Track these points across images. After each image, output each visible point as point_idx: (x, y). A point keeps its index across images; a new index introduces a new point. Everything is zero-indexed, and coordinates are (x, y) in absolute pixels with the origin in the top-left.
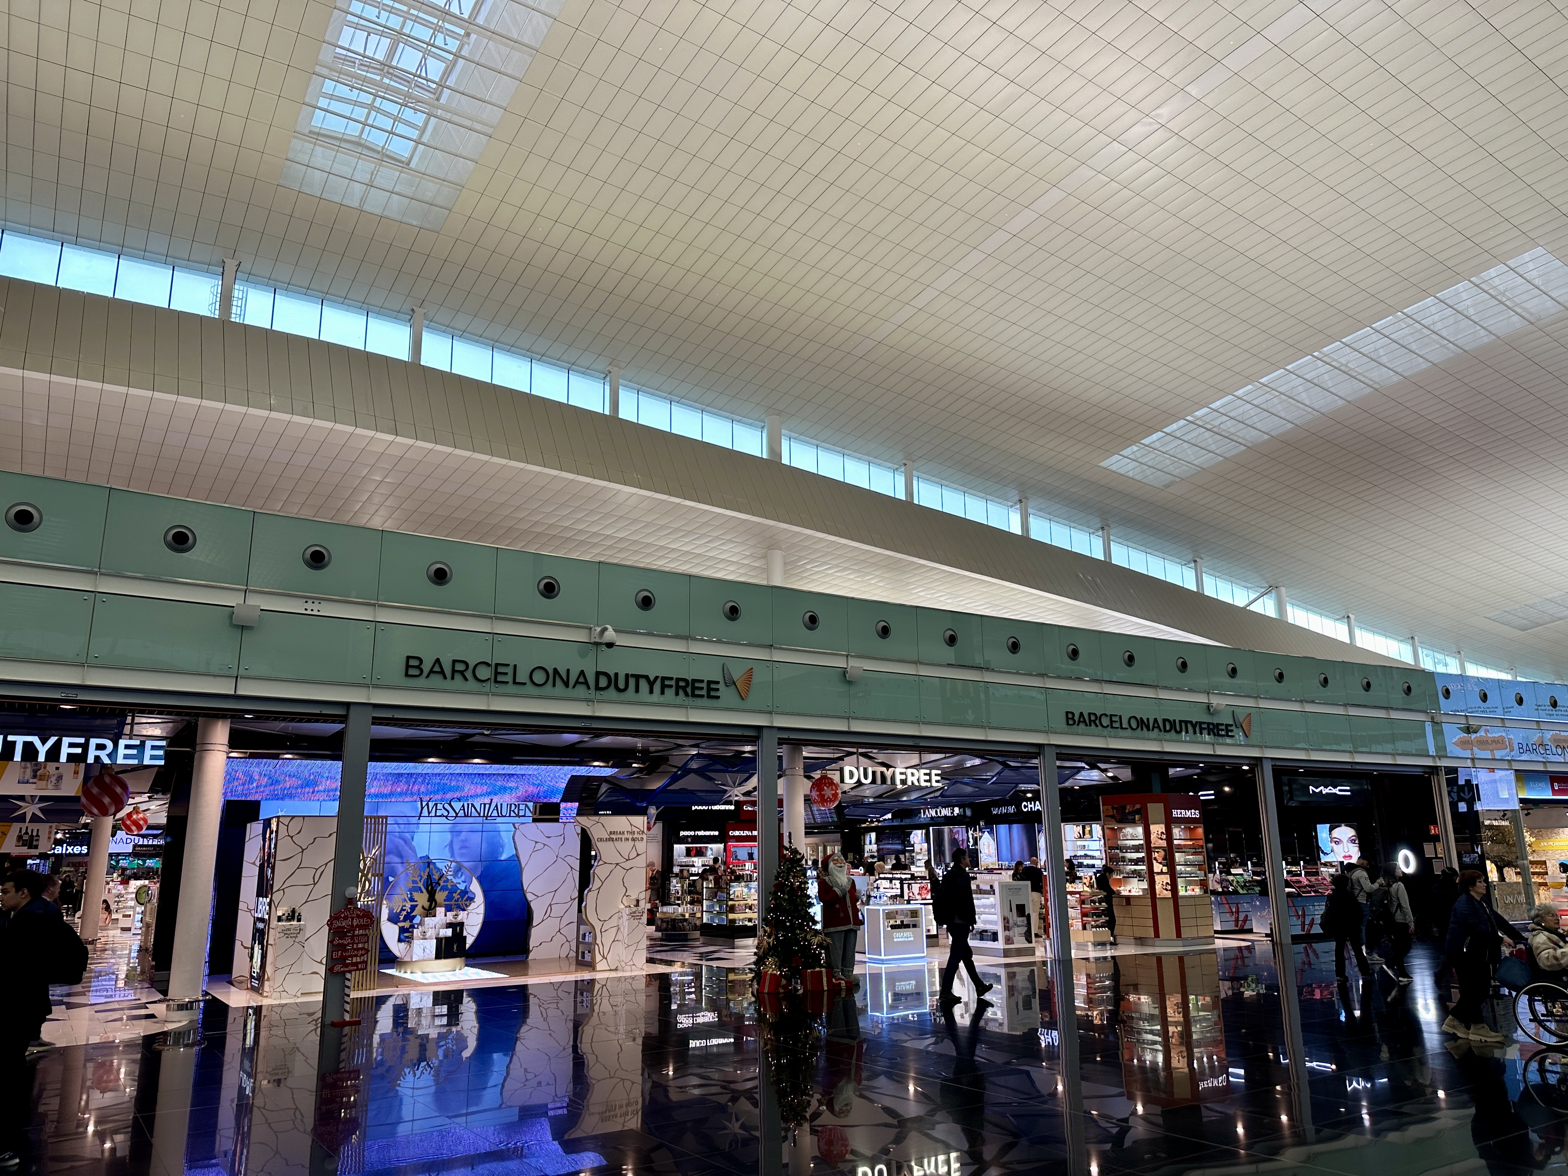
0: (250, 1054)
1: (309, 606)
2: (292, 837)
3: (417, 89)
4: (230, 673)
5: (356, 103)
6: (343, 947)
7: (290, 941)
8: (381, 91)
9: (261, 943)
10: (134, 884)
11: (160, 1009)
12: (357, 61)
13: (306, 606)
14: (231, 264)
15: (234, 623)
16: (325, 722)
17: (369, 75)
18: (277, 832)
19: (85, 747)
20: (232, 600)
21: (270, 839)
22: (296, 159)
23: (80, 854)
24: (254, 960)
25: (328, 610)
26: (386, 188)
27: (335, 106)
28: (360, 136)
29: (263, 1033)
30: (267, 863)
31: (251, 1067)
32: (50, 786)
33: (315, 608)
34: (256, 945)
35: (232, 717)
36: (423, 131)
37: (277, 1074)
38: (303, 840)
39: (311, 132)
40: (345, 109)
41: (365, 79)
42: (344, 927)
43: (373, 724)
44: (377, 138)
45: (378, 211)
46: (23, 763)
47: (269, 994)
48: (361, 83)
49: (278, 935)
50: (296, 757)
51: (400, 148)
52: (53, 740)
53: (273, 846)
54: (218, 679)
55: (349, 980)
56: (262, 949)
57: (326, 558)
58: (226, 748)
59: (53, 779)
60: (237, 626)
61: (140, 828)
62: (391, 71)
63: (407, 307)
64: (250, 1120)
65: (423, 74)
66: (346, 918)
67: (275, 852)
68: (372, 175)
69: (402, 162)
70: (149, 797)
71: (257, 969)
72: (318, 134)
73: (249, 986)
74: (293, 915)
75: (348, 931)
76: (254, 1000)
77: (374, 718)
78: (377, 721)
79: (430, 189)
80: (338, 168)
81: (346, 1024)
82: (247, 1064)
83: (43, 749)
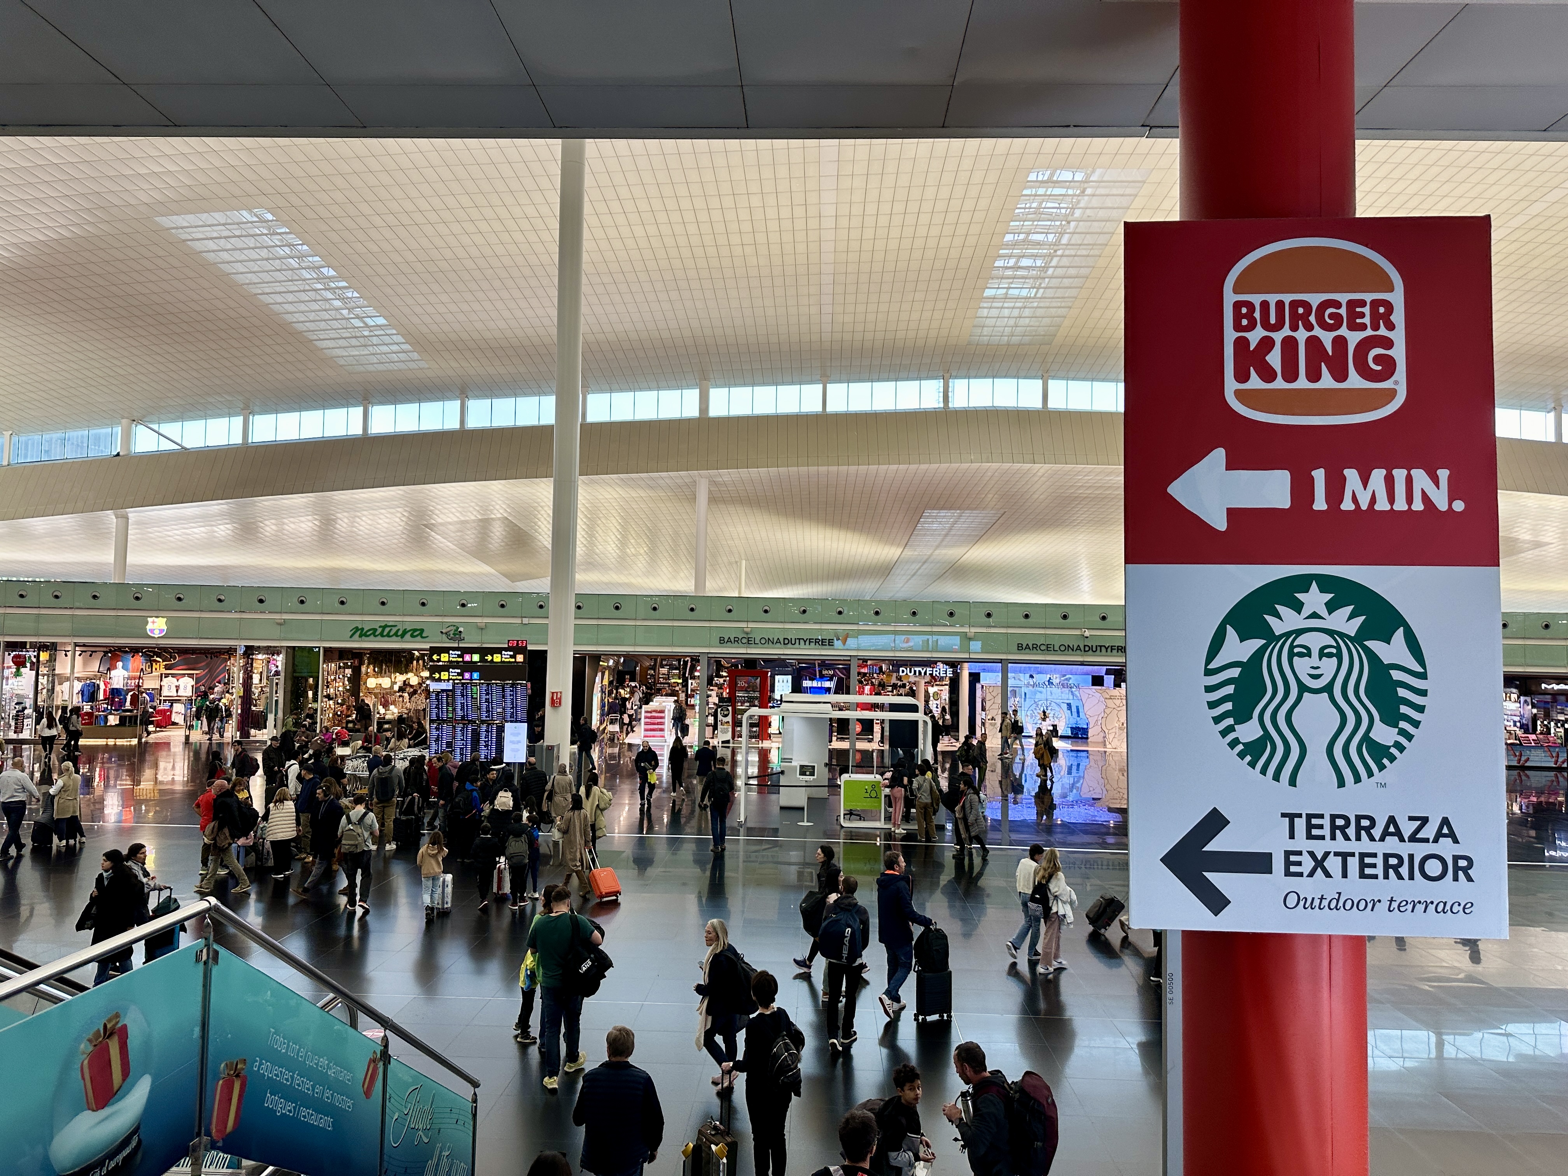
19: (932, 671)
30: (983, 700)
52: (925, 670)
67: (986, 696)
83: (923, 672)
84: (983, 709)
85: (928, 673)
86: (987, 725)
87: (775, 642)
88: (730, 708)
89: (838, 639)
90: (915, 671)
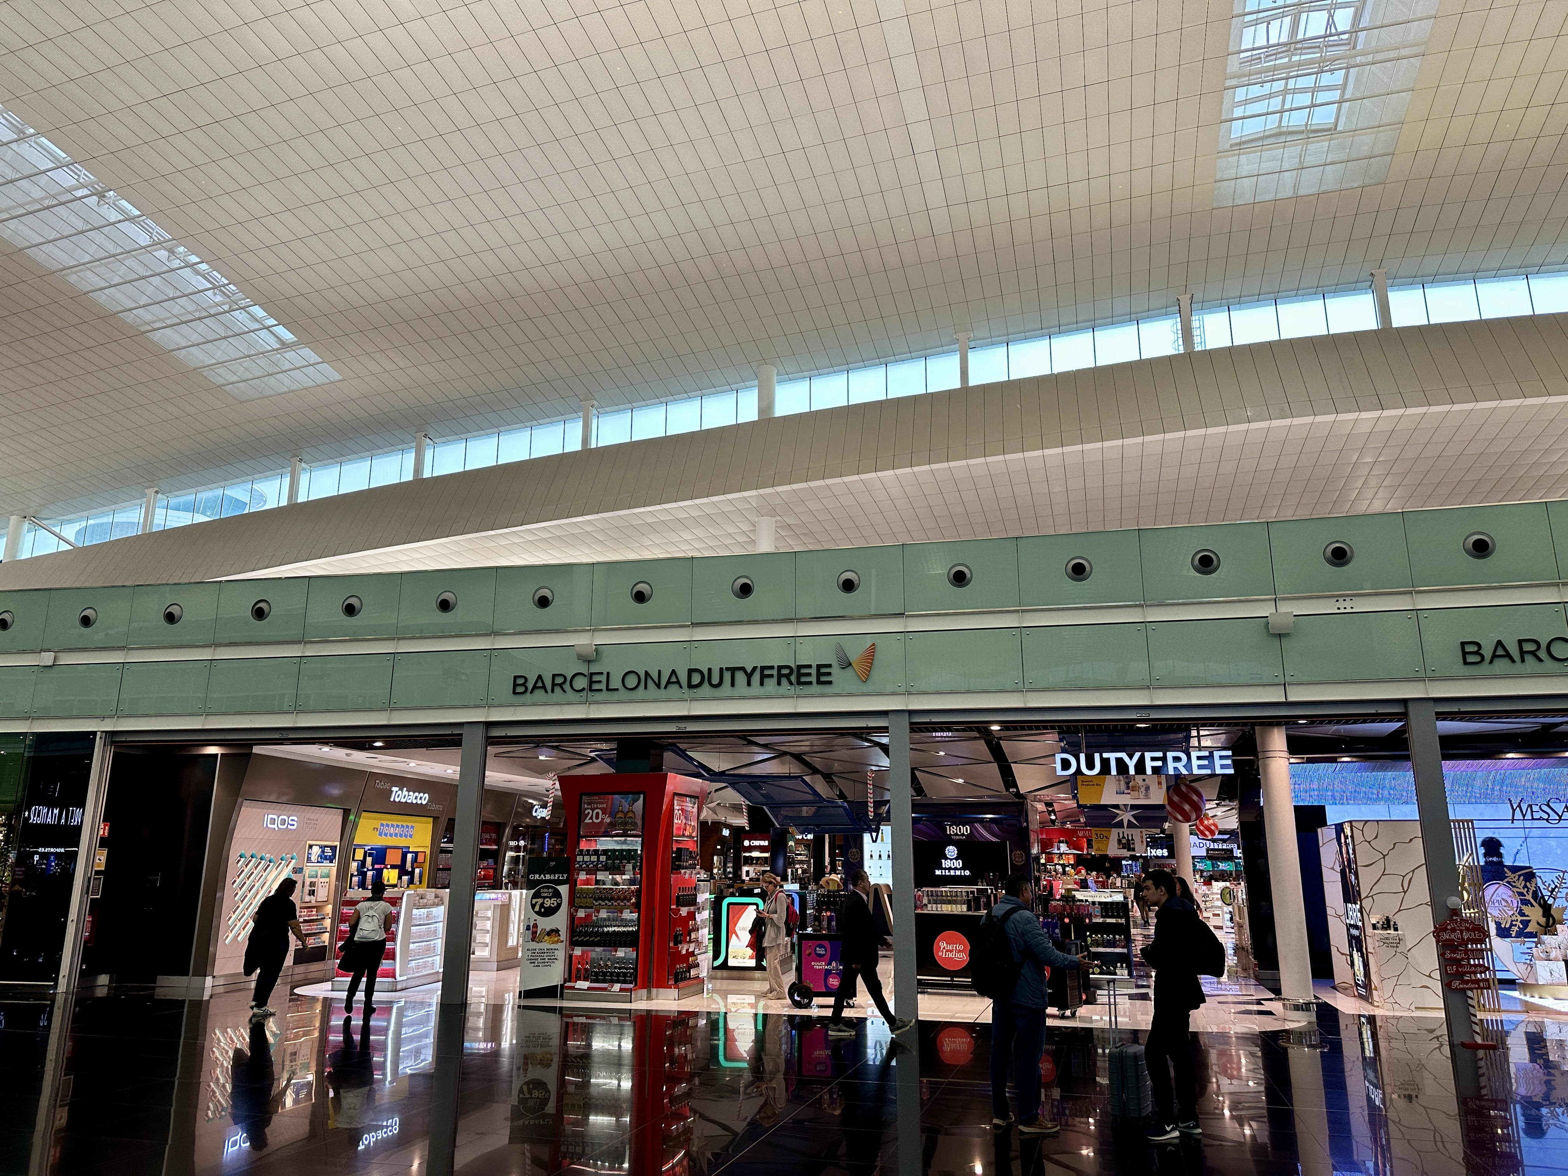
0: (1372, 1064)
1: (1341, 604)
2: (1369, 842)
3: (1329, 49)
4: (1277, 681)
5: (1270, 96)
6: (1457, 962)
7: (1392, 951)
8: (1290, 71)
9: (1360, 950)
10: (1218, 886)
11: (1276, 1006)
12: (1262, 55)
13: (1338, 605)
14: (1185, 299)
15: (1271, 632)
16: (1382, 721)
17: (1278, 62)
18: (1352, 837)
19: (1164, 759)
20: (1265, 610)
21: (1347, 845)
22: (1225, 177)
23: (1163, 857)
24: (1356, 968)
25: (1362, 605)
26: (1318, 163)
27: (1252, 109)
28: (1280, 126)
29: (1382, 1044)
30: (1348, 870)
31: (1376, 1077)
32: (1141, 796)
33: (1347, 606)
34: (1355, 952)
35: (1286, 724)
36: (1344, 87)
37: (1406, 1089)
38: (1383, 845)
39: (1232, 146)
40: (1260, 107)
41: (1275, 68)
42: (1453, 940)
43: (1437, 719)
44: (1297, 120)
45: (1315, 190)
46: (1117, 777)
47: (1380, 1004)
48: (1270, 74)
49: (1377, 944)
50: (1354, 760)
51: (1323, 117)
52: (1137, 755)
53: (1351, 851)
54: (1267, 688)
55: (1472, 998)
56: (1362, 956)
57: (1349, 553)
58: (1286, 755)
59: (1143, 789)
60: (1274, 635)
61: (1212, 833)
62: (1299, 46)
63: (1365, 274)
64: (1387, 1133)
65: (1333, 31)
66: (1453, 930)
67: (1355, 857)
68: (1300, 157)
69: (1330, 130)
70: (1218, 804)
71: (1361, 976)
72: (1240, 144)
73: (1356, 994)
74: (1387, 924)
75: (1460, 945)
76: (1366, 1009)
77: (1437, 713)
78: (1442, 716)
79: (1365, 143)
80: (1266, 167)
81: (1478, 1047)
82: (1371, 1075)
83: (1131, 764)
84: (1351, 894)
85: (1149, 765)
86: (1371, 944)
87: (663, 683)
88: (564, 890)
89: (846, 665)
90: (1105, 763)
